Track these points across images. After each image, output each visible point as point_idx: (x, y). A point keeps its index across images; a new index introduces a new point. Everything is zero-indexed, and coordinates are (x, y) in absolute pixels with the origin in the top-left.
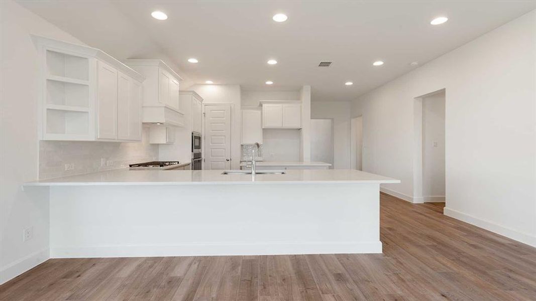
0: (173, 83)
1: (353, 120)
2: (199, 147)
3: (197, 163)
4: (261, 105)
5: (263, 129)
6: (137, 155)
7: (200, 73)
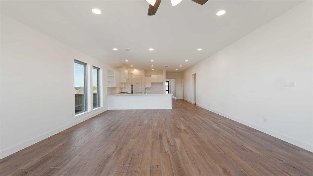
0: (126, 71)
1: (182, 79)
2: (132, 89)
3: (132, 93)
4: (151, 76)
5: (152, 83)
6: (118, 91)
7: (133, 68)
